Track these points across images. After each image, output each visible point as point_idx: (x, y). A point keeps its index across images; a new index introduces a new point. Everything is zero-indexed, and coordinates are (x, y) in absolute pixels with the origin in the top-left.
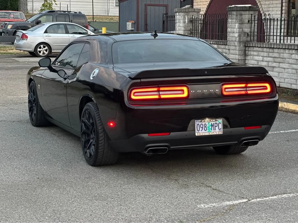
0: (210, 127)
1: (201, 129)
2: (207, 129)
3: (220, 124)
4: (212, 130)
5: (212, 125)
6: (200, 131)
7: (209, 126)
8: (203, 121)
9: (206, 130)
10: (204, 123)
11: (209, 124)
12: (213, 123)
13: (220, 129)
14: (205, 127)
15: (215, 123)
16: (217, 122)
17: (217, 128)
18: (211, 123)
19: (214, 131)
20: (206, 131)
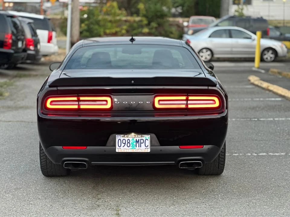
0: (135, 144)
1: (123, 145)
2: (131, 145)
3: (146, 140)
4: (136, 147)
5: (137, 142)
6: (122, 147)
7: (133, 143)
8: (125, 136)
9: (129, 146)
10: (126, 139)
11: (133, 139)
12: (139, 139)
13: (147, 146)
14: (128, 143)
15: (141, 139)
16: (144, 139)
17: (143, 145)
18: (136, 139)
19: (140, 148)
20: (129, 148)
